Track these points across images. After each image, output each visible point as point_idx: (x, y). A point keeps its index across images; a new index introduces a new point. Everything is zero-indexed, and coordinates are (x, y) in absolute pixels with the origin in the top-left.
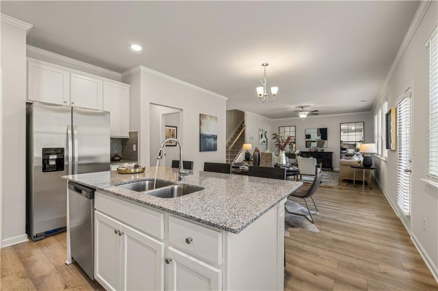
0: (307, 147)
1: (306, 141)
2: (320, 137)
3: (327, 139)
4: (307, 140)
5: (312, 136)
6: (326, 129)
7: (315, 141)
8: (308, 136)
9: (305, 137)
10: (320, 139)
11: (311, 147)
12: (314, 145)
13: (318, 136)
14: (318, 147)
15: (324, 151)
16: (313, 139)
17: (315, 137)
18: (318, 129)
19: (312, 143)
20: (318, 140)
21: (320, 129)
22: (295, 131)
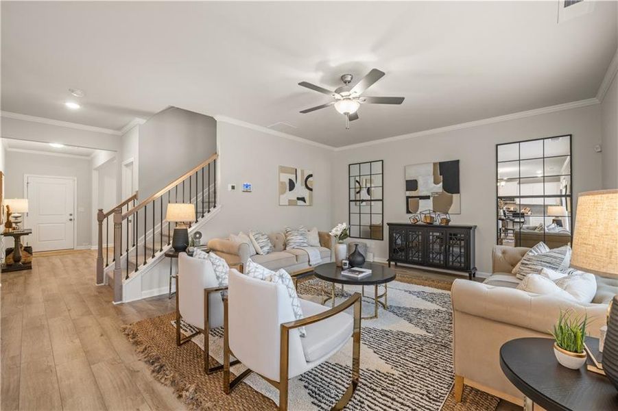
0: (408, 212)
1: (408, 198)
2: (441, 184)
3: (458, 191)
4: (409, 193)
5: (420, 183)
6: (458, 161)
7: (428, 197)
8: (412, 185)
10: (441, 190)
11: (420, 212)
12: (426, 206)
13: (436, 182)
14: (434, 211)
15: (450, 224)
16: (422, 191)
17: (429, 185)
18: (435, 164)
19: (421, 201)
20: (437, 193)
21: (440, 163)
22: (381, 172)
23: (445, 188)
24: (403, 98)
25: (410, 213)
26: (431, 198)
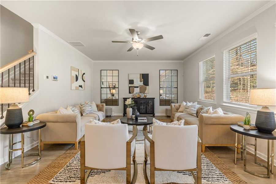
0: (130, 93)
1: (130, 87)
2: (142, 82)
3: (148, 86)
4: (130, 85)
5: (135, 81)
6: (148, 74)
7: (138, 87)
8: (131, 82)
9: (128, 82)
10: (142, 84)
11: (135, 93)
12: (137, 90)
13: (141, 81)
14: (140, 93)
15: (147, 97)
16: (135, 84)
17: (138, 82)
18: (140, 74)
19: (135, 88)
20: (141, 86)
21: (142, 74)
22: (118, 75)
23: (144, 84)
24: (155, 48)
25: (131, 93)
26: (139, 87)
